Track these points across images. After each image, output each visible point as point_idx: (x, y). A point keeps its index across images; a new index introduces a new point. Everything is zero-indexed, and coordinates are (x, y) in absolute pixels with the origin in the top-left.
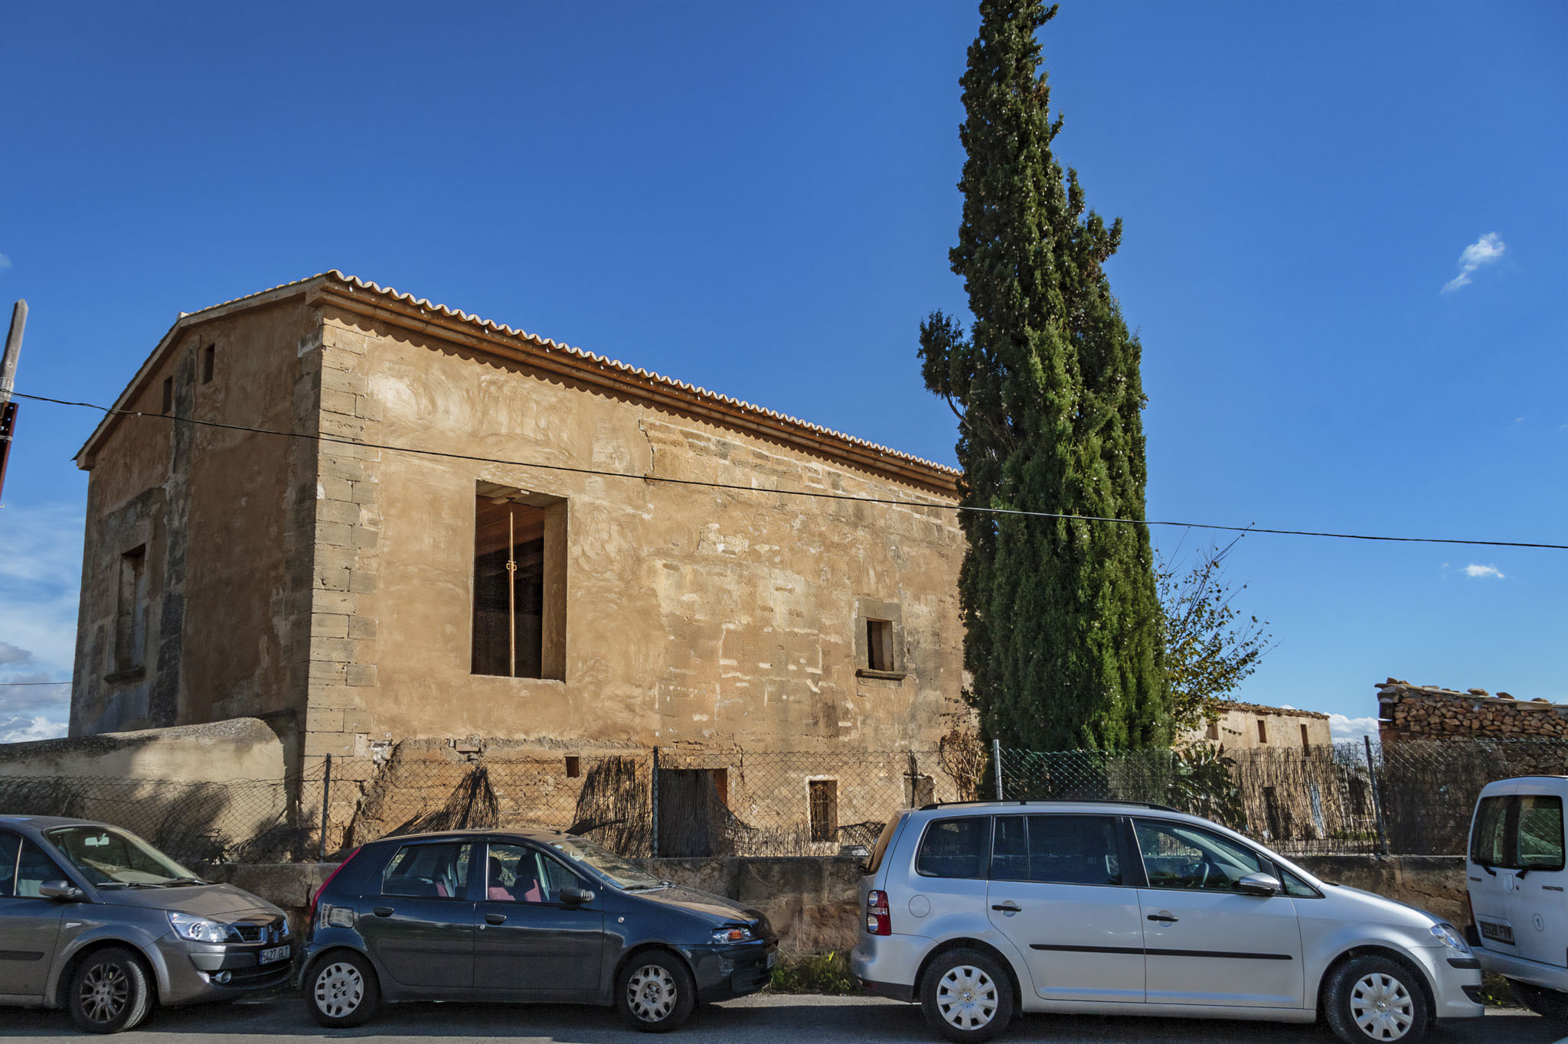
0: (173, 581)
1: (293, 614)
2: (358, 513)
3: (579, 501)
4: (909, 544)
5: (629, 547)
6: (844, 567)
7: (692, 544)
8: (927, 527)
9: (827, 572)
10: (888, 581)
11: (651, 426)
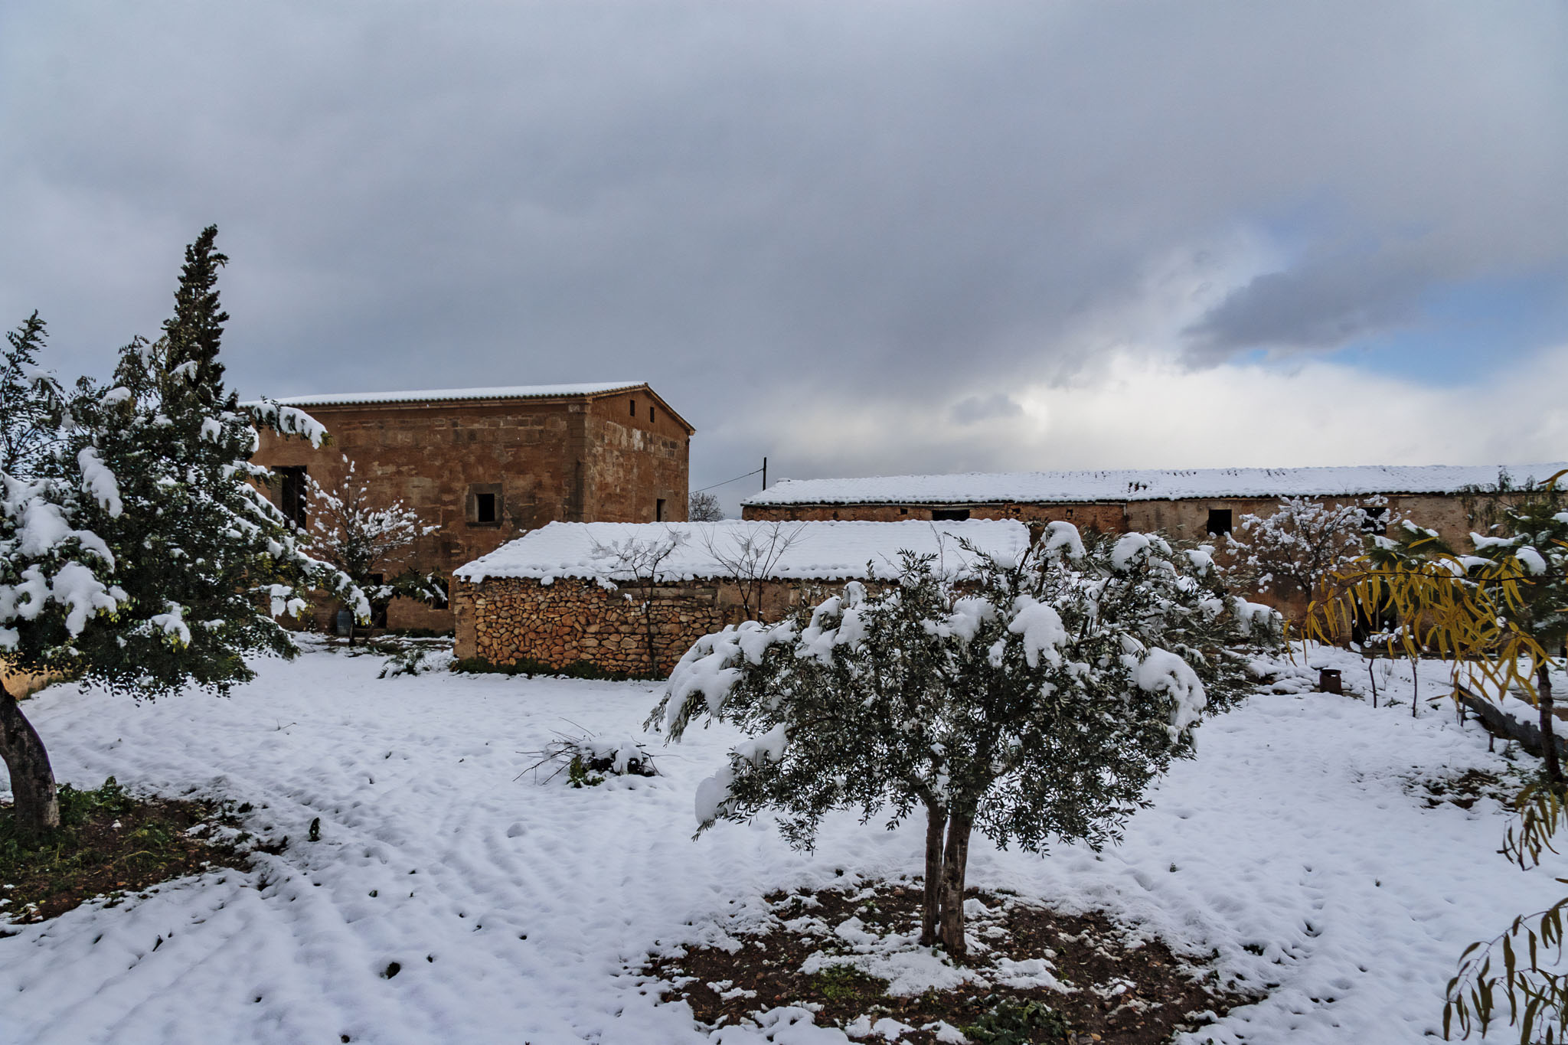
3: (311, 465)
4: (512, 446)
5: (334, 480)
6: (460, 469)
7: (364, 474)
8: (529, 434)
9: (447, 473)
10: (492, 472)
11: (343, 424)
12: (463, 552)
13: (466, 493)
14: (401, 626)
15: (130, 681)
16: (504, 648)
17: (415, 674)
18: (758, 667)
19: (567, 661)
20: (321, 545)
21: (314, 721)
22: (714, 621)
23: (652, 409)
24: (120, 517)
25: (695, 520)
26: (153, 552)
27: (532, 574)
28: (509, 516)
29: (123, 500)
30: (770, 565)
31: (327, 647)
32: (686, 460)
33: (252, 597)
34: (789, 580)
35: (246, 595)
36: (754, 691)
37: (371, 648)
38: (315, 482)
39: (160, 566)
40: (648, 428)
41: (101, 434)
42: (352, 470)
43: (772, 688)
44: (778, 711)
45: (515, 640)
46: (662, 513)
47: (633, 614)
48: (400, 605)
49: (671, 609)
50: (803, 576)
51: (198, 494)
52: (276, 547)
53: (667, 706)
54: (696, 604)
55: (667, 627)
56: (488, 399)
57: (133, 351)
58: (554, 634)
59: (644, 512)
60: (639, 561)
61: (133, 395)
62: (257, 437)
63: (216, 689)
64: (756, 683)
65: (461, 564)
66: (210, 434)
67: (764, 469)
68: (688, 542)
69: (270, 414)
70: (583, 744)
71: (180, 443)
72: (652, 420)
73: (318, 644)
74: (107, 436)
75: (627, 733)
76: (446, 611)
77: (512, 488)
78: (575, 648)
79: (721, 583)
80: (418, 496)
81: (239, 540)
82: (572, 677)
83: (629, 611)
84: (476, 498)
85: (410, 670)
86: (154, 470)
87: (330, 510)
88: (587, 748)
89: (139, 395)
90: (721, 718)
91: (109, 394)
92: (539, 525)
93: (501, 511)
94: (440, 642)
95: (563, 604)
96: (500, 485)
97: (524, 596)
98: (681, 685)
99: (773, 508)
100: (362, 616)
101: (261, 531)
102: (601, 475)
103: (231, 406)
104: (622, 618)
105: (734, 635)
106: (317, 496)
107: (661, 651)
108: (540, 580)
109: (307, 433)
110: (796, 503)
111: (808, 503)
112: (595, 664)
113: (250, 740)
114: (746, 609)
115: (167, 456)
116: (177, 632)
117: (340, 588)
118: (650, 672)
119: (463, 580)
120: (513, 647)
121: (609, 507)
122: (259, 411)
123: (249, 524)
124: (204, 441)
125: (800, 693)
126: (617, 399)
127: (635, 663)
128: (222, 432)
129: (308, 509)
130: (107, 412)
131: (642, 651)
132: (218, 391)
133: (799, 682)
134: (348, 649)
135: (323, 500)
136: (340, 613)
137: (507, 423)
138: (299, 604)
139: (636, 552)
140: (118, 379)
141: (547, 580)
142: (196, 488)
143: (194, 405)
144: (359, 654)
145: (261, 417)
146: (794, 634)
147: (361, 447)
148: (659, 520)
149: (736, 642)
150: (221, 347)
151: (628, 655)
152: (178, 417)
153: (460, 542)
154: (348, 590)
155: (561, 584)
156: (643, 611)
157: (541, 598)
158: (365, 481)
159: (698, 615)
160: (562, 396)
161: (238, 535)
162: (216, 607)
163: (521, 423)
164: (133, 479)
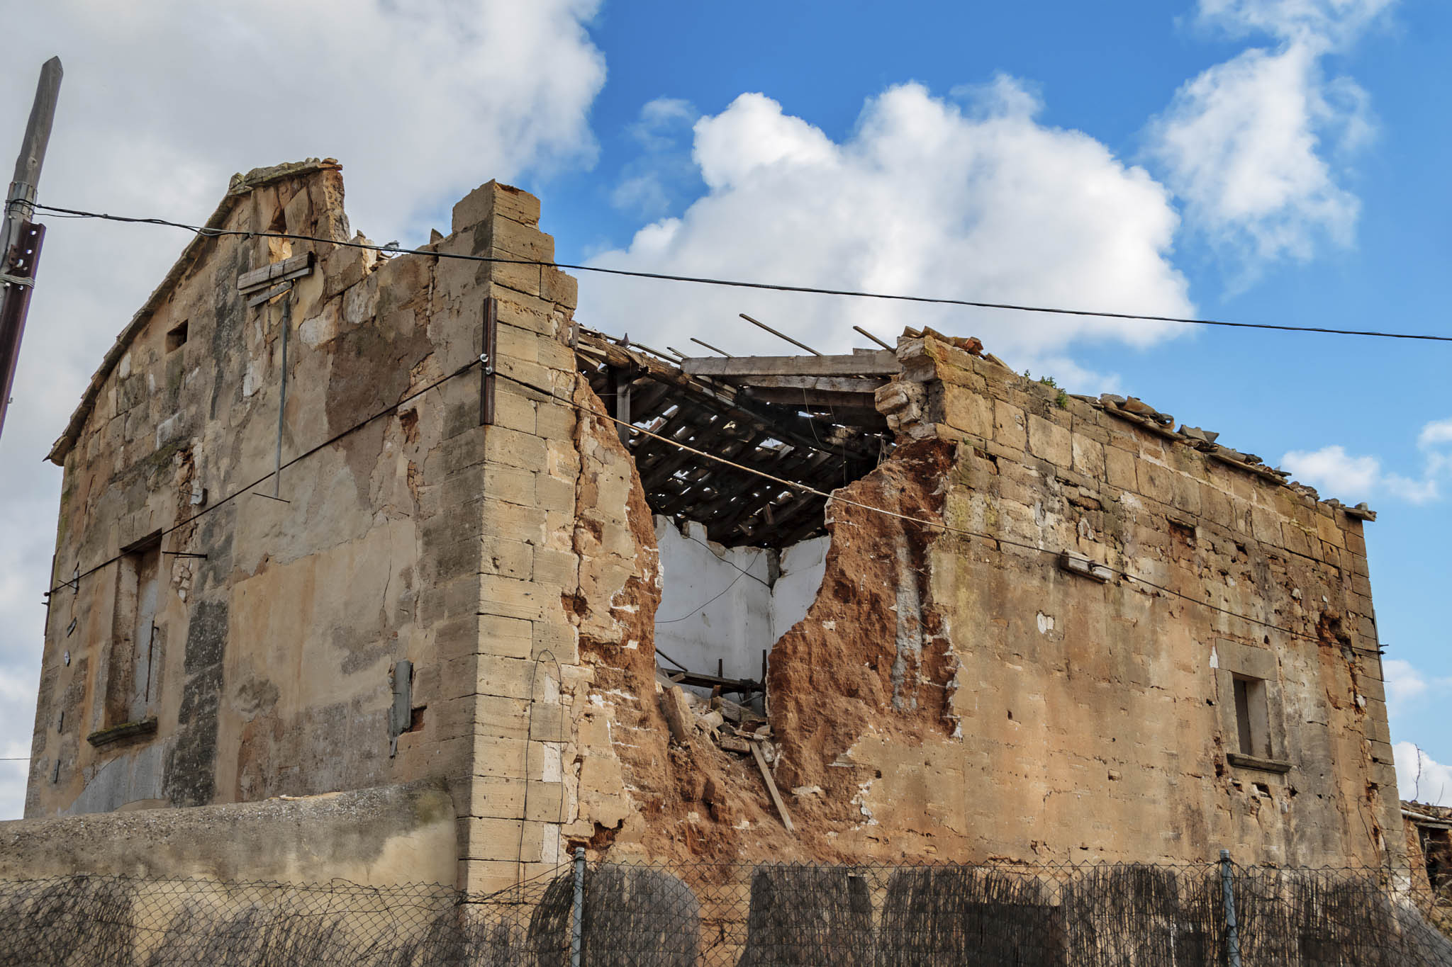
0: (209, 583)
1: (441, 616)
2: (545, 455)
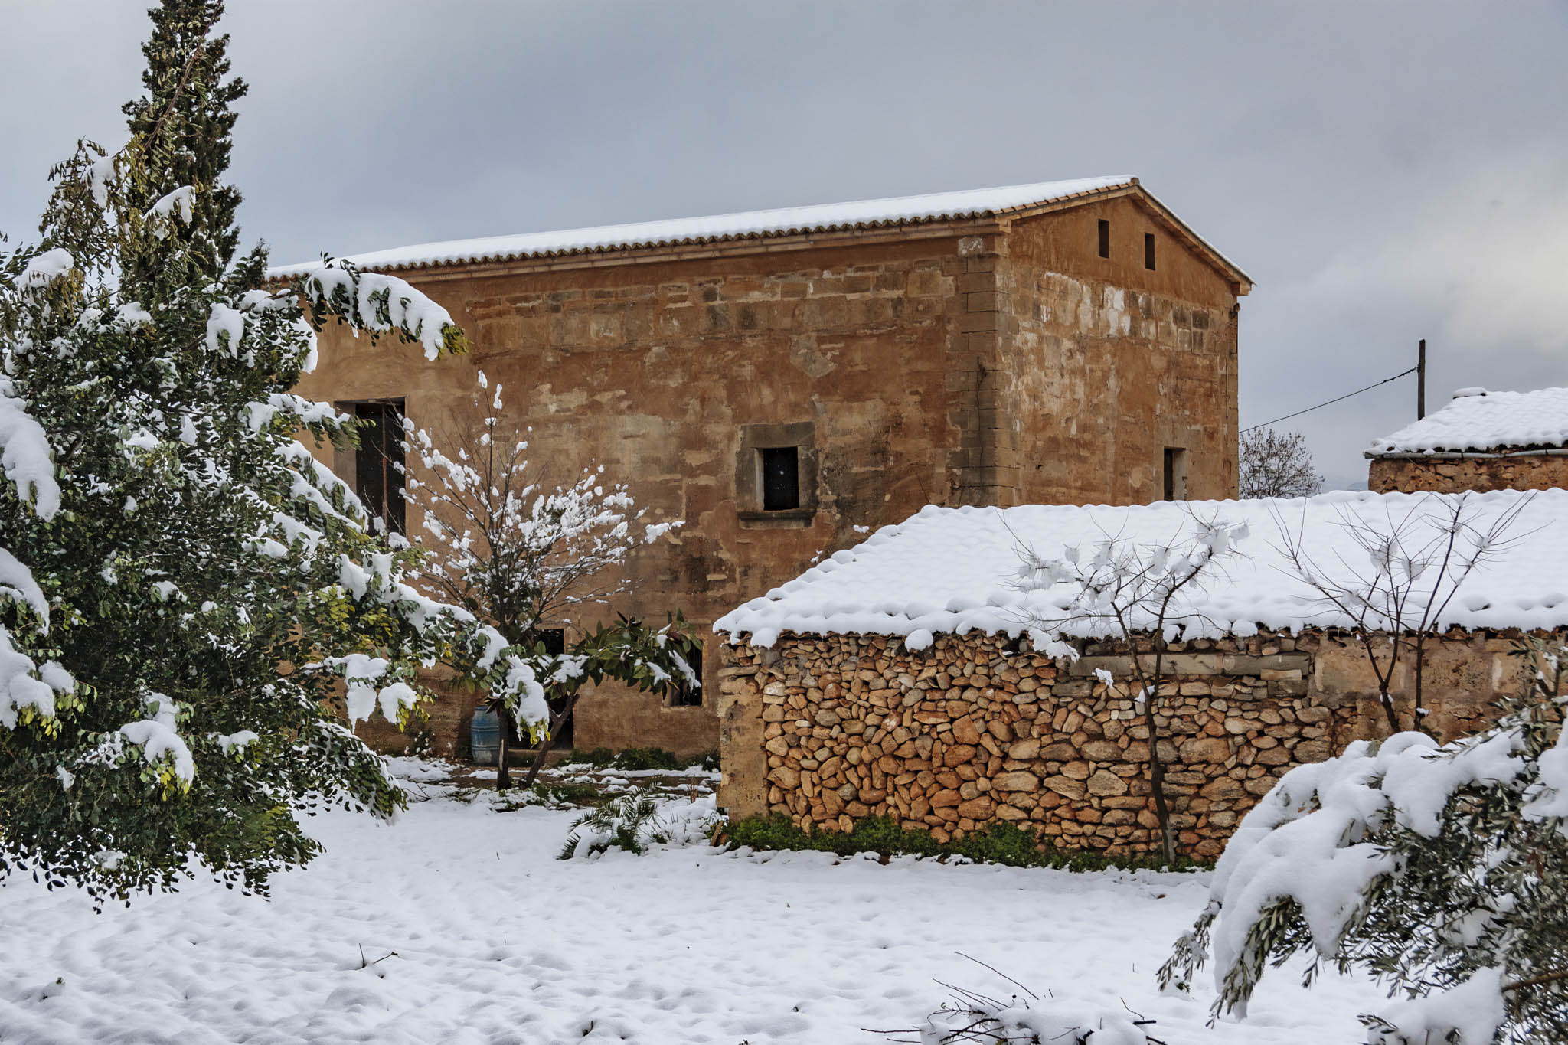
3: (414, 397)
4: (835, 338)
5: (459, 429)
6: (721, 393)
7: (522, 412)
8: (871, 307)
9: (694, 404)
10: (792, 397)
11: (477, 305)
12: (732, 579)
13: (736, 447)
14: (604, 744)
15: (81, 859)
16: (826, 793)
17: (637, 851)
18: (1431, 843)
19: (967, 824)
20: (437, 570)
21: (432, 950)
22: (1308, 731)
23: (1149, 238)
24: (57, 518)
25: (1253, 494)
26: (120, 591)
27: (884, 625)
28: (831, 497)
29: (62, 483)
30: (1441, 597)
31: (453, 789)
32: (1232, 354)
33: (310, 683)
34: (1490, 634)
35: (299, 678)
36: (1420, 899)
37: (542, 793)
38: (422, 433)
39: (133, 619)
40: (1141, 285)
41: (20, 349)
42: (498, 404)
43: (1465, 891)
44: (1479, 947)
45: (851, 775)
46: (1177, 477)
47: (1115, 715)
48: (599, 697)
49: (1204, 703)
50: (1526, 621)
51: (202, 466)
52: (355, 575)
53: (1212, 931)
54: (1262, 693)
55: (1195, 748)
56: (779, 234)
57: (75, 172)
58: (936, 762)
59: (1135, 479)
60: (1127, 594)
61: (76, 265)
62: (313, 342)
63: (241, 878)
64: (1427, 881)
65: (729, 604)
66: (223, 338)
67: (1421, 369)
68: (1242, 545)
69: (340, 288)
70: (1011, 1015)
71: (167, 361)
72: (1150, 264)
73: (435, 783)
74: (29, 351)
75: (1109, 991)
76: (697, 711)
77: (834, 432)
78: (984, 793)
79: (1324, 640)
80: (635, 458)
81: (283, 562)
82: (979, 861)
83: (1106, 710)
84: (756, 455)
85: (626, 841)
86: (118, 418)
87: (455, 493)
88: (1021, 1025)
89: (89, 264)
90: (1343, 963)
91: (35, 264)
92: (896, 514)
93: (814, 485)
94: (688, 780)
95: (954, 693)
96: (809, 427)
97: (867, 675)
98: (1245, 882)
99: (1445, 461)
100: (531, 723)
101: (325, 543)
102: (1035, 397)
103: (252, 276)
104: (1089, 725)
105: (1369, 766)
106: (428, 462)
107: (1182, 801)
108: (902, 638)
109: (412, 327)
110: (1501, 447)
111: (1532, 446)
112: (1031, 831)
113: (309, 988)
114: (1386, 704)
115: (144, 389)
116: (170, 758)
117: (485, 663)
118: (1158, 852)
119: (734, 640)
120: (847, 791)
121: (1053, 469)
122: (318, 285)
123: (301, 526)
124: (212, 354)
125: (1534, 906)
126: (1068, 217)
127: (1124, 830)
128: (246, 334)
129: (410, 492)
130: (30, 301)
131: (1140, 801)
132: (227, 247)
133: (1532, 879)
134: (495, 795)
135: (440, 471)
136: (478, 715)
137: (821, 285)
138: (400, 696)
139: (1121, 571)
140: (48, 234)
141: (918, 640)
142: (198, 453)
143: (191, 279)
144: (518, 806)
145: (321, 297)
146: (1518, 764)
147: (515, 352)
148: (1169, 496)
149: (1376, 783)
150: (232, 154)
151: (1106, 810)
152: (162, 307)
153: (725, 555)
154: (502, 665)
155: (951, 648)
156: (1140, 710)
157: (906, 680)
158: (523, 426)
159: (1270, 716)
160: (944, 219)
161: (280, 550)
162: (241, 703)
163: (853, 286)
164: (78, 440)
